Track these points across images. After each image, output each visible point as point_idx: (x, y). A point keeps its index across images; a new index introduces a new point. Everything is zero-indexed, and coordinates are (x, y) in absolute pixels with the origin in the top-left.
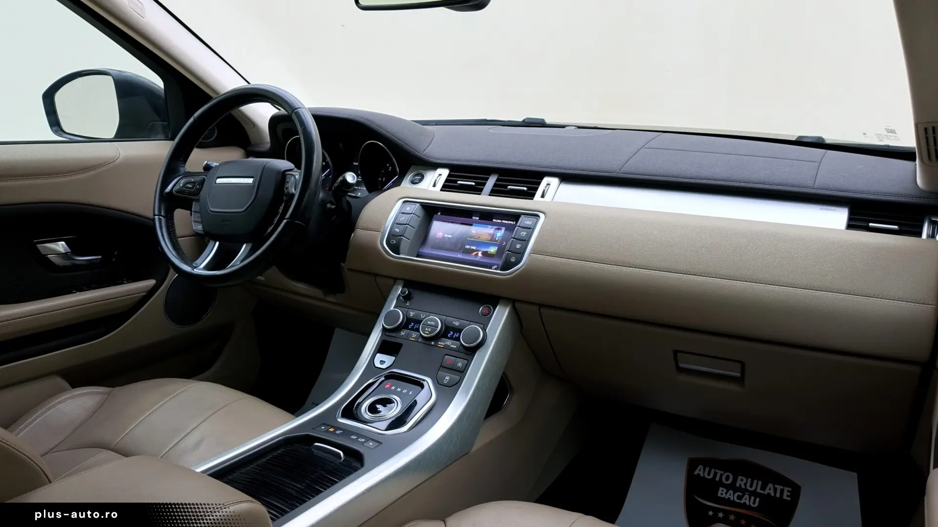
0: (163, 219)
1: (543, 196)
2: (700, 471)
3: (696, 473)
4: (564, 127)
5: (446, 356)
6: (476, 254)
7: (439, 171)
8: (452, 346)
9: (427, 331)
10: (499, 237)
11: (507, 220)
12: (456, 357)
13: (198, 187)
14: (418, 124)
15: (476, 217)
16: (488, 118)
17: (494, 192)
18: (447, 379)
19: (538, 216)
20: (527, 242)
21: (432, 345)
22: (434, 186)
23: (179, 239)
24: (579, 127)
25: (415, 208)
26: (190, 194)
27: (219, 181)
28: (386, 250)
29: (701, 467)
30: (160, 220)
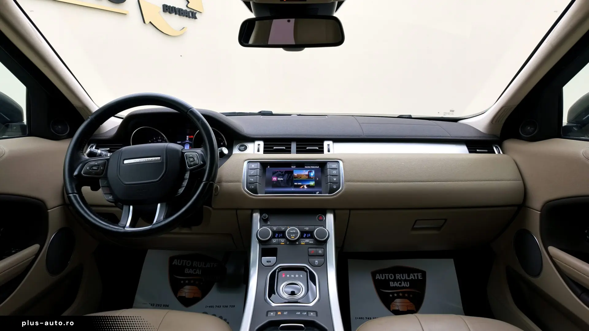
0: (77, 195)
1: (329, 151)
2: (378, 277)
3: (377, 278)
4: (291, 115)
5: (309, 249)
6: (303, 187)
7: (257, 143)
8: (310, 242)
9: (293, 237)
10: (313, 176)
11: (314, 166)
12: (316, 248)
13: (102, 168)
14: (223, 115)
15: (293, 166)
16: (237, 112)
17: (298, 152)
18: (317, 262)
19: (338, 162)
20: (338, 176)
21: (297, 244)
22: (258, 151)
23: (49, 211)
24: (298, 115)
25: (258, 165)
26: (97, 174)
27: (126, 162)
28: (248, 192)
29: (378, 275)
30: (75, 197)
